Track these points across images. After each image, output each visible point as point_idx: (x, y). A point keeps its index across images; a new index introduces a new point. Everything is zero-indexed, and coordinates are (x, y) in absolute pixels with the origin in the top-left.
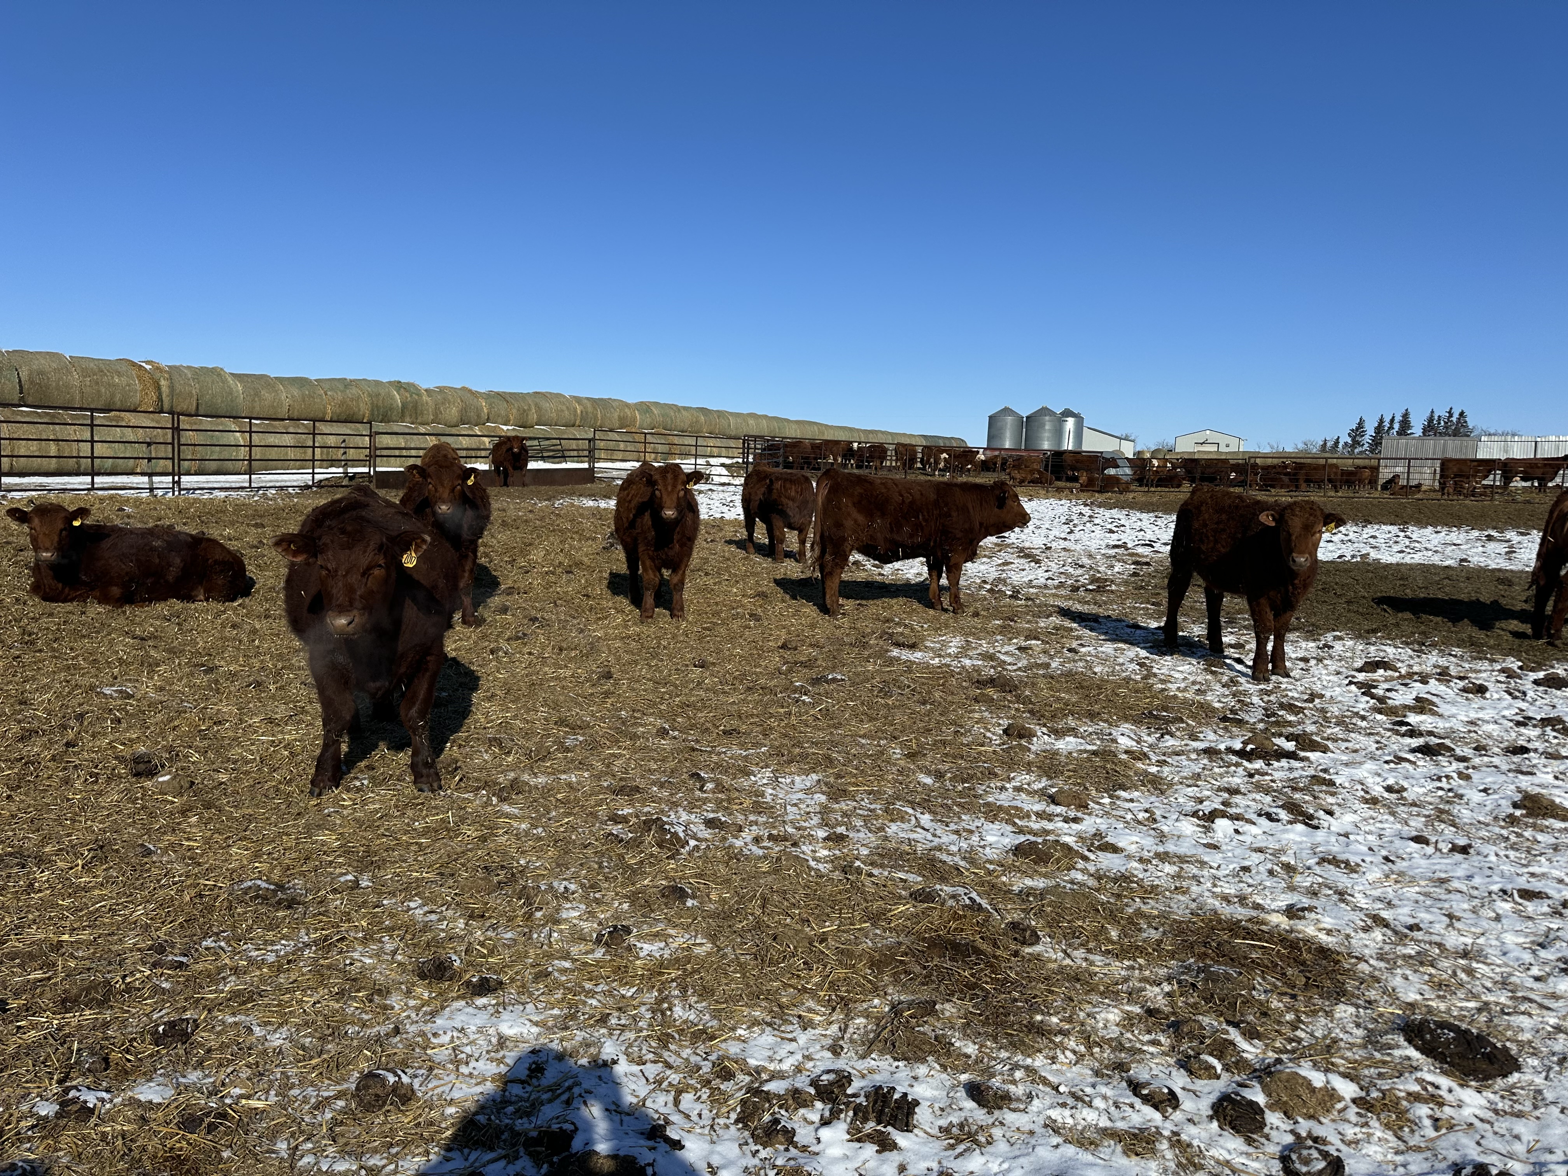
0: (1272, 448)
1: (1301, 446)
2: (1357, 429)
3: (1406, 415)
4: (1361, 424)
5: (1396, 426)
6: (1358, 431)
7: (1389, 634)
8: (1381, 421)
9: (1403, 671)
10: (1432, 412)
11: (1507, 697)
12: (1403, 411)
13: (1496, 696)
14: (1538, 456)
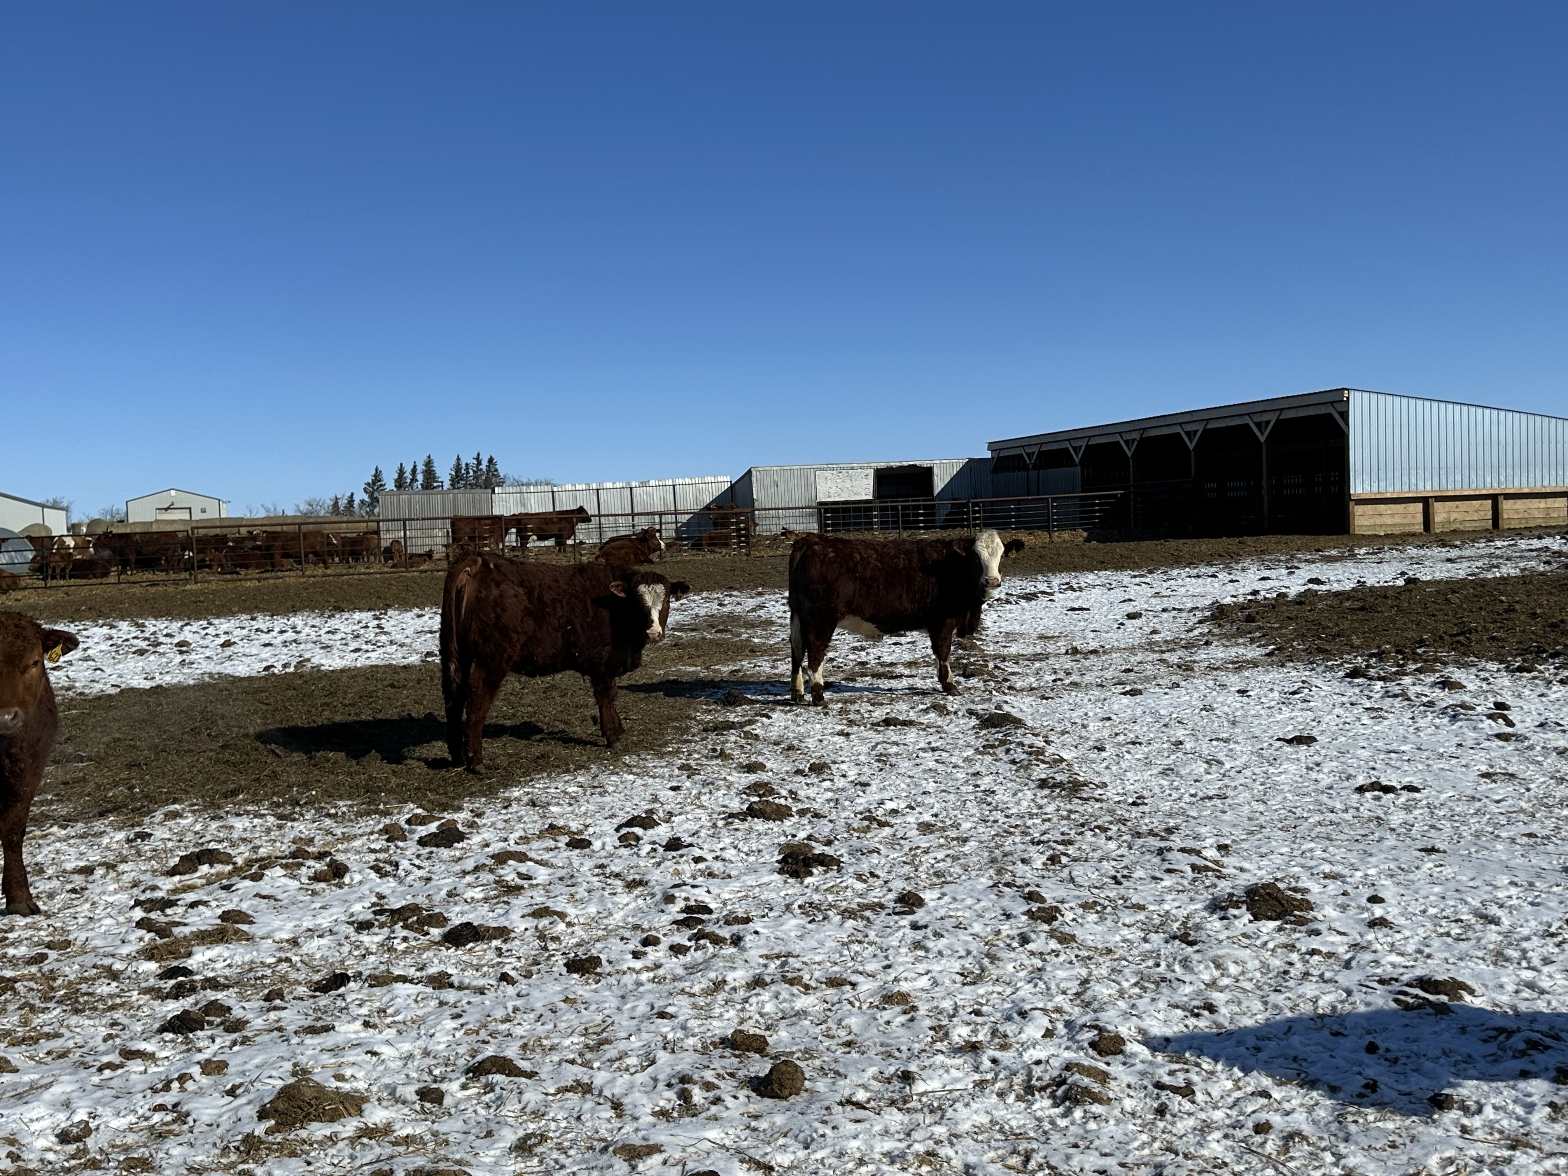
0: (268, 511)
1: (304, 508)
2: (374, 483)
3: (429, 464)
4: (377, 477)
5: (420, 477)
6: (375, 485)
7: (255, 794)
8: (401, 472)
9: (240, 861)
10: (458, 459)
11: (373, 875)
12: (425, 458)
13: (357, 878)
14: (557, 509)
